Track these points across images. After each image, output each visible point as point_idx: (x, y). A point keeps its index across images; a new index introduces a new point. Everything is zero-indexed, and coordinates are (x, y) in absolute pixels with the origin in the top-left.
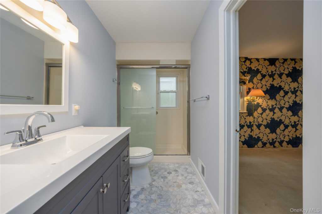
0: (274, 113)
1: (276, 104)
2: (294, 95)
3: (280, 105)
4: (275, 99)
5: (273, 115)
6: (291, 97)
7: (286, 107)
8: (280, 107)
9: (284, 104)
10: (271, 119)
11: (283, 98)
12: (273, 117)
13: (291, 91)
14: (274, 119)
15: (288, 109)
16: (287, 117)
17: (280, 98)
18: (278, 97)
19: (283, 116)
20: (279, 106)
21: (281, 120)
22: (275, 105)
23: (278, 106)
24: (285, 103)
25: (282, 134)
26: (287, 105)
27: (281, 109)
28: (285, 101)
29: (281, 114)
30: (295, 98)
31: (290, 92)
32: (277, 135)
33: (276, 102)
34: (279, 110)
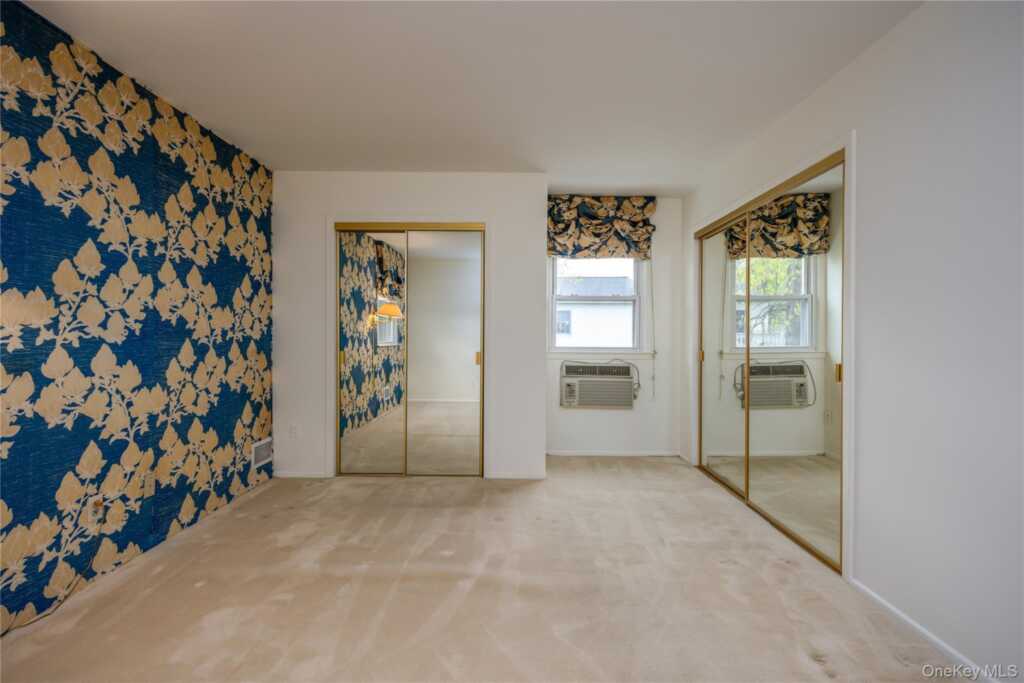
0: (41, 382)
1: (54, 326)
2: (149, 276)
3: (81, 329)
4: (49, 291)
5: (34, 398)
6: (136, 285)
7: (111, 340)
8: (76, 344)
9: (104, 325)
10: (17, 428)
11: (99, 291)
12: (36, 409)
13: (135, 254)
14: (38, 419)
15: (123, 353)
16: (116, 398)
17: (81, 285)
18: (64, 277)
19: (96, 392)
20: (74, 339)
21: (83, 421)
22: (48, 327)
23: (67, 335)
24: (108, 316)
25: (91, 501)
26: (116, 334)
27: (83, 354)
28: (106, 307)
29: (86, 382)
30: (154, 295)
31: (130, 257)
32: (60, 520)
33: (54, 313)
34: (71, 362)
